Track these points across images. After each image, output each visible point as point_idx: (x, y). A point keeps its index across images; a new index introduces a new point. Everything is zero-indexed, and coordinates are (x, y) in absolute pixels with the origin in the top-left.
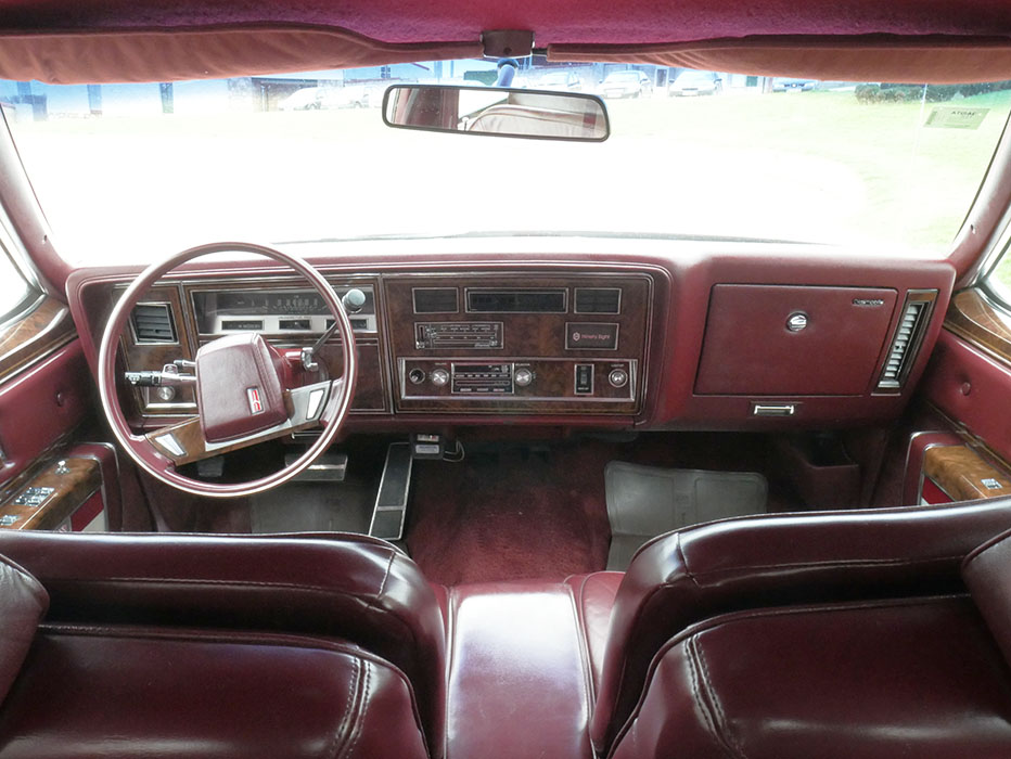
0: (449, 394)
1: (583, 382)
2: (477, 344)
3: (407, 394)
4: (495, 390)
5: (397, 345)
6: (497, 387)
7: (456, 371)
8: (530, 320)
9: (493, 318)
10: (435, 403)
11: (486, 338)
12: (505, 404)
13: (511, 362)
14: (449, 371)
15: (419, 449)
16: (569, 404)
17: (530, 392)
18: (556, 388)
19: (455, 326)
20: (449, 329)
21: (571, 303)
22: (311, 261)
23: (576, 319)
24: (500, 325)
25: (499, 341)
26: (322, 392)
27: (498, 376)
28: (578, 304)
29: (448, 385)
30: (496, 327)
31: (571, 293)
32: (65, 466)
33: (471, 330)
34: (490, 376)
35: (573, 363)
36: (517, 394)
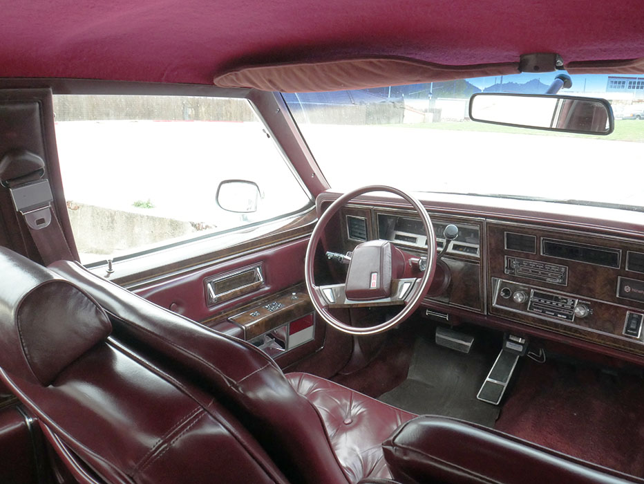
0: (526, 310)
1: (633, 326)
2: (548, 279)
3: (497, 303)
4: (559, 315)
5: (492, 268)
6: (560, 314)
7: (534, 295)
8: (589, 269)
9: (561, 262)
10: (515, 314)
11: (556, 276)
12: (565, 327)
13: (576, 298)
14: (529, 294)
15: (508, 345)
16: (615, 340)
17: (586, 323)
18: (608, 325)
19: (533, 263)
20: (528, 265)
21: (623, 262)
22: (423, 203)
23: (627, 274)
24: (566, 268)
25: (564, 280)
26: (409, 284)
27: (563, 306)
28: (629, 263)
29: (525, 304)
30: (563, 270)
31: (624, 255)
32: (296, 295)
33: (544, 268)
34: (557, 304)
35: (627, 309)
36: (575, 322)
